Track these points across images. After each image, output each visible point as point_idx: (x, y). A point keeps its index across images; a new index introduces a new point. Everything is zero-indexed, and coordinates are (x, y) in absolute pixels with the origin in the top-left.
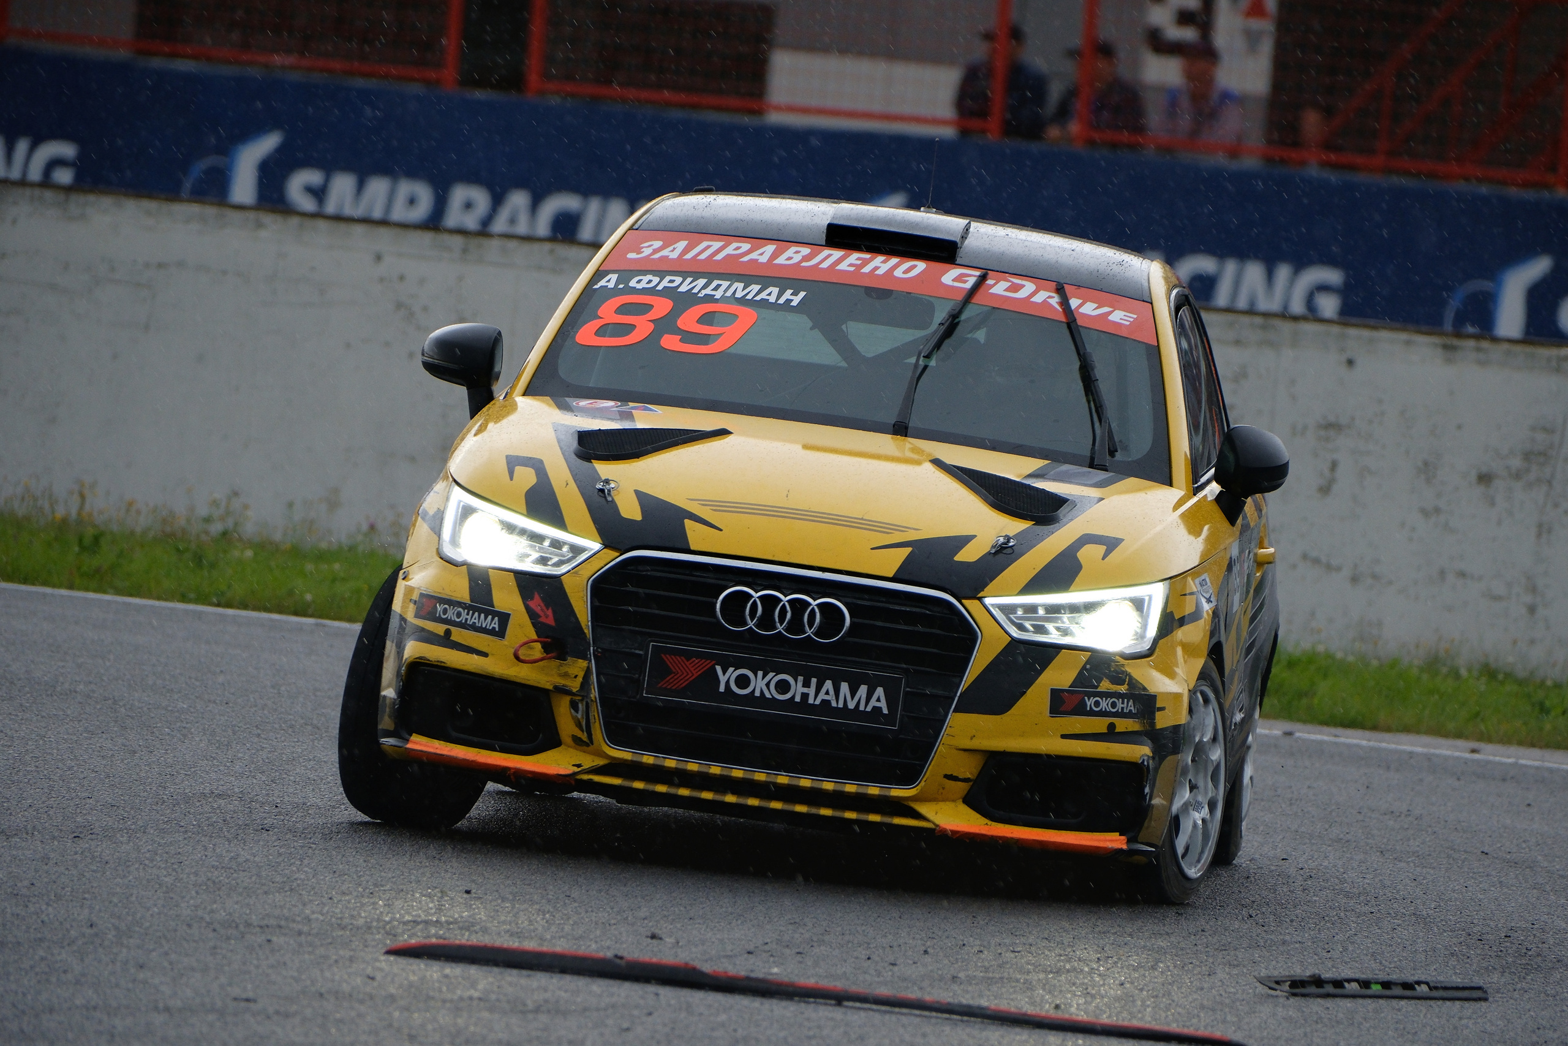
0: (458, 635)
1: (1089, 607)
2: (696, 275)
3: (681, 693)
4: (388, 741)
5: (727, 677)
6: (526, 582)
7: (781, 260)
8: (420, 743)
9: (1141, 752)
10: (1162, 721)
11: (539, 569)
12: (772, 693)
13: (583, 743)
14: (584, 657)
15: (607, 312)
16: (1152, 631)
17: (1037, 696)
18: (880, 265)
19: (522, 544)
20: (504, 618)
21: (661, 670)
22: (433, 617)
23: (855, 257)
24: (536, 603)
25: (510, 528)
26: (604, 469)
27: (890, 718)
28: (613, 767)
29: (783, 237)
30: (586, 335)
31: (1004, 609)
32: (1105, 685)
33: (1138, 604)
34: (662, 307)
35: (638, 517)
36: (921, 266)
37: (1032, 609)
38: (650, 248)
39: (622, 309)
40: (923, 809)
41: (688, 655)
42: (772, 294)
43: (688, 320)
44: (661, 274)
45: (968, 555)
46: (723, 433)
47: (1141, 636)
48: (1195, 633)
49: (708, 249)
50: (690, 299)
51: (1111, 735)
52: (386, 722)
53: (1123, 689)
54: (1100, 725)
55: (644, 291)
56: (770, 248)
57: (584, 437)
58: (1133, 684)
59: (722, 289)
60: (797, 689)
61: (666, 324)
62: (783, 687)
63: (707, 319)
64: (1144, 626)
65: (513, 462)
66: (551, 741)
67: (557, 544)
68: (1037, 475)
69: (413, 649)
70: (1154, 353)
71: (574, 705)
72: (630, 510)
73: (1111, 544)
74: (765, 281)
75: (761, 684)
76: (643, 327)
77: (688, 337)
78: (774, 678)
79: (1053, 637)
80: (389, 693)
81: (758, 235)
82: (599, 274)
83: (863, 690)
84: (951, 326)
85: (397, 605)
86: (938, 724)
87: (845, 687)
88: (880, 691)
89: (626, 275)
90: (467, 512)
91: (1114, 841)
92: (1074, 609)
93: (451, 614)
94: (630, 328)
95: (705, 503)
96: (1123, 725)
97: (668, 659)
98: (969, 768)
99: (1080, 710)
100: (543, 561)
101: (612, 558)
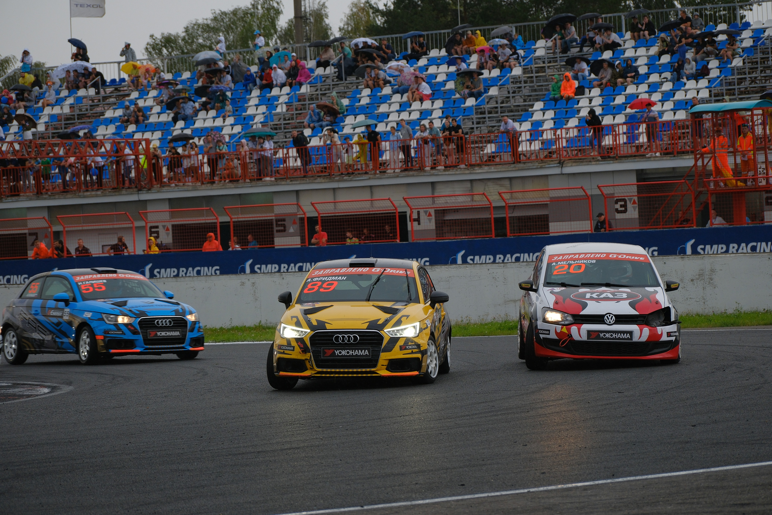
0: (286, 352)
1: (405, 329)
2: (325, 277)
3: (330, 356)
4: (276, 374)
5: (337, 352)
6: (297, 340)
7: (341, 271)
8: (282, 373)
9: (419, 356)
10: (422, 349)
11: (299, 337)
12: (346, 354)
13: (312, 369)
14: (309, 352)
15: (309, 286)
16: (418, 332)
17: (397, 347)
18: (360, 269)
19: (296, 333)
20: (294, 347)
21: (325, 353)
22: (281, 349)
23: (355, 269)
24: (299, 343)
25: (293, 330)
26: (309, 316)
27: (369, 355)
28: (319, 373)
29: (341, 267)
30: (306, 291)
31: (388, 332)
32: (410, 344)
33: (414, 327)
34: (320, 284)
35: (316, 324)
36: (368, 268)
37: (393, 331)
38: (316, 273)
39: (312, 285)
40: (378, 372)
41: (329, 349)
42: (340, 278)
43: (325, 285)
44: (319, 277)
45: (380, 322)
46: (332, 306)
47: (416, 333)
48: (428, 331)
49: (328, 271)
50: (325, 281)
51: (412, 353)
52: (275, 370)
53: (413, 344)
54: (410, 351)
55: (316, 281)
56: (339, 269)
57: (305, 310)
58: (415, 342)
59: (330, 279)
60: (351, 352)
61: (320, 287)
62: (348, 353)
63: (328, 285)
64: (416, 331)
65: (292, 317)
66: (306, 369)
67: (302, 332)
68: (393, 305)
69: (279, 355)
70: (414, 279)
71: (309, 362)
72: (315, 323)
73: (408, 316)
74: (339, 276)
75: (344, 353)
76: (316, 288)
77: (325, 289)
78: (346, 351)
79: (399, 336)
80: (275, 364)
81: (336, 267)
82: (307, 279)
83: (363, 351)
84: (378, 280)
85: (274, 348)
86: (378, 356)
87: (360, 351)
88: (367, 351)
89: (312, 279)
90: (284, 328)
91: (416, 373)
92: (402, 330)
93: (284, 348)
94: (314, 288)
95: (329, 320)
96: (414, 351)
97: (326, 350)
98: (386, 363)
99: (406, 349)
100: (300, 335)
101: (313, 333)
